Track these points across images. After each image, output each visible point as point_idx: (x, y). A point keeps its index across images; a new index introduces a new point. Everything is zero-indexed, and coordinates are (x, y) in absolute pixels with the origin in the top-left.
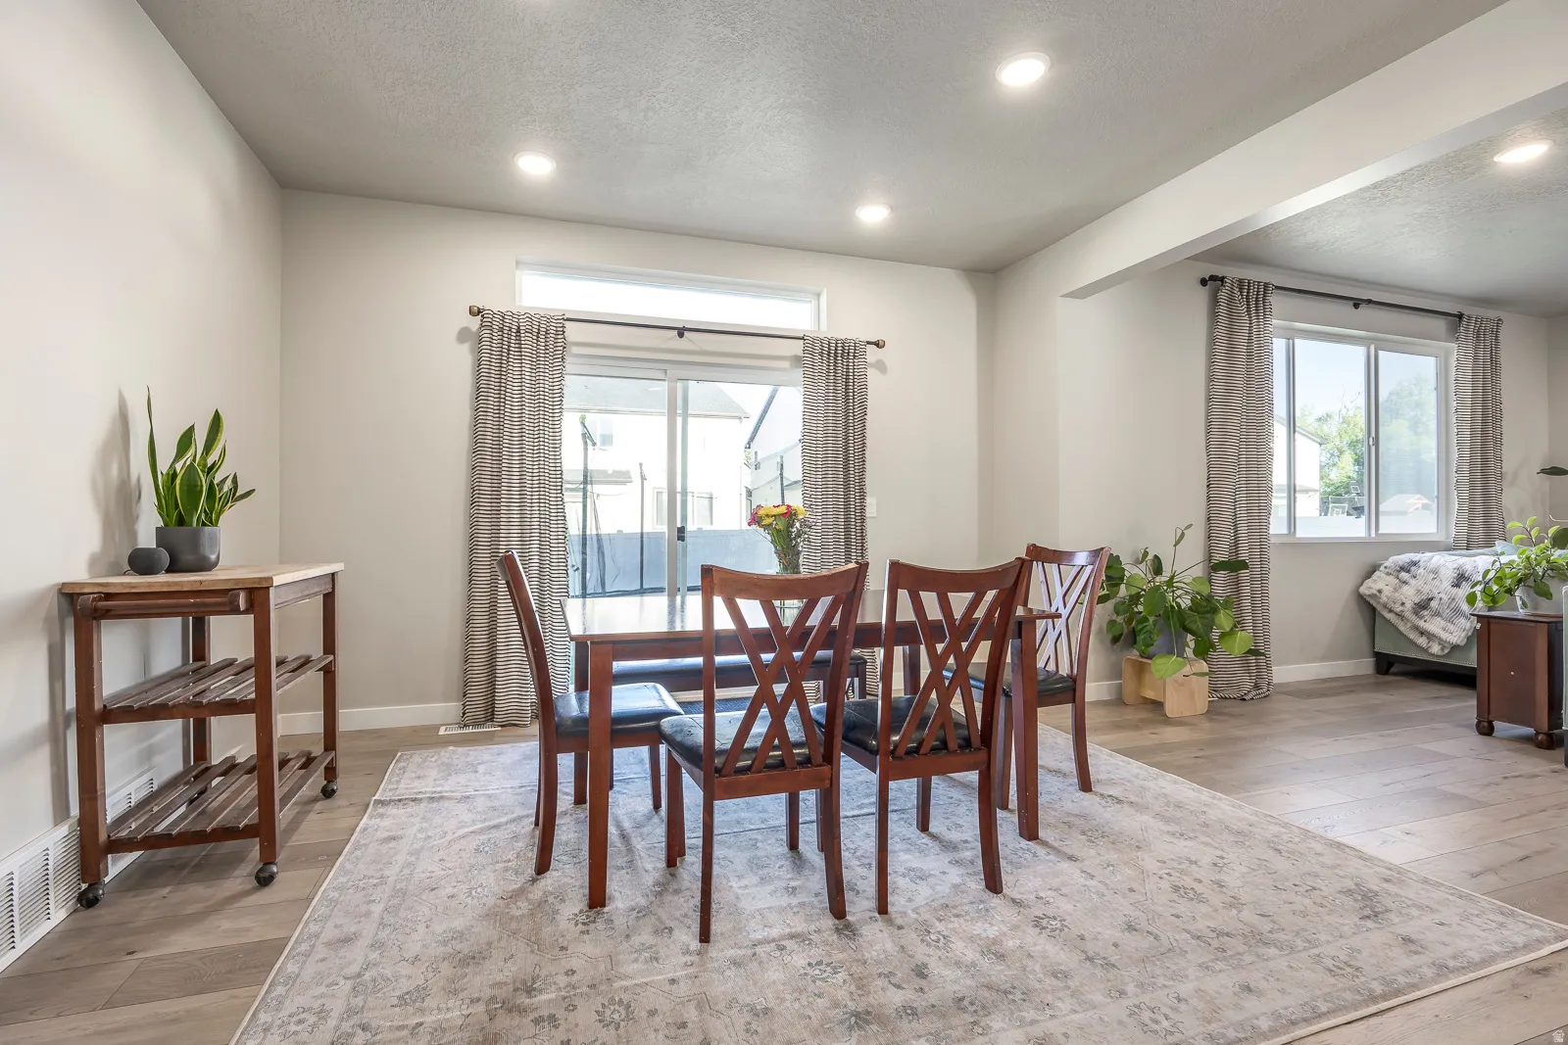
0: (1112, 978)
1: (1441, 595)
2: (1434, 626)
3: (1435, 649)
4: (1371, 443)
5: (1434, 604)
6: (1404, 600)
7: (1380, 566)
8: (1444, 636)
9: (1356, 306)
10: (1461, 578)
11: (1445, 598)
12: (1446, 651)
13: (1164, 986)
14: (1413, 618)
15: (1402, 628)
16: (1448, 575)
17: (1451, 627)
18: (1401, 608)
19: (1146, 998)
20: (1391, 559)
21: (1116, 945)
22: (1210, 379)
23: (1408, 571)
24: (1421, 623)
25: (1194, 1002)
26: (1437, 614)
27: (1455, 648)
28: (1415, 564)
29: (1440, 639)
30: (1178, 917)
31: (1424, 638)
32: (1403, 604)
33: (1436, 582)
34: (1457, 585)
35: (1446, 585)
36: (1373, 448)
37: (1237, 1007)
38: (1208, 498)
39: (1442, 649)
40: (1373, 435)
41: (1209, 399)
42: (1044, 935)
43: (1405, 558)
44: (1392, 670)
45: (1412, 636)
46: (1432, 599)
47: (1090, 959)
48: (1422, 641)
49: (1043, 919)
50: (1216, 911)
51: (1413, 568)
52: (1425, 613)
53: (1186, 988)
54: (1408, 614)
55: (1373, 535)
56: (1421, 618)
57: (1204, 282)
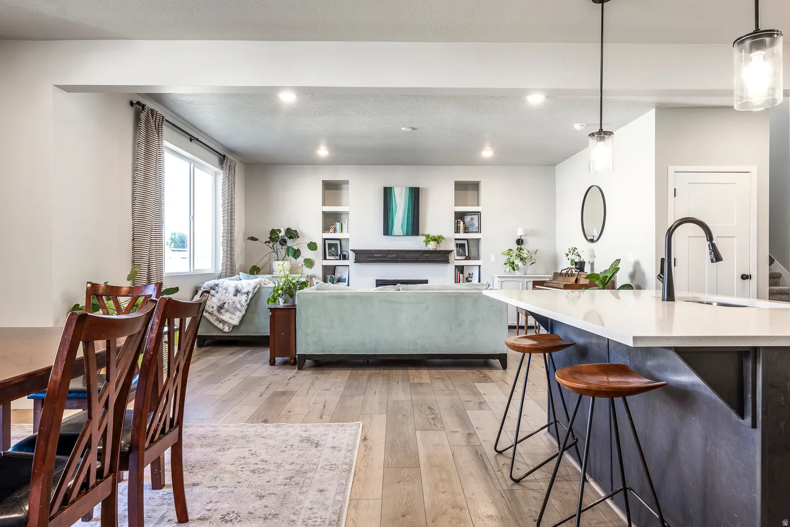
0: (283, 519)
1: (229, 301)
2: (226, 317)
3: (226, 329)
4: (191, 219)
5: (226, 306)
6: (213, 305)
7: (200, 287)
8: (231, 321)
9: (191, 140)
10: (237, 292)
11: (231, 302)
12: (231, 329)
13: (301, 508)
14: (217, 314)
15: (212, 320)
16: (232, 290)
17: (234, 317)
18: (212, 310)
19: (302, 517)
20: (206, 283)
21: (266, 507)
22: (135, 169)
23: (214, 290)
24: (221, 317)
25: (315, 506)
26: (227, 311)
27: (235, 327)
28: (217, 285)
29: (229, 324)
30: (269, 482)
31: (221, 324)
32: (213, 307)
33: (227, 294)
34: (235, 295)
35: (231, 295)
36: (192, 221)
37: (327, 499)
38: (133, 248)
39: (229, 329)
40: (192, 214)
41: (134, 183)
42: (236, 523)
43: (212, 282)
44: (206, 343)
45: (216, 323)
46: (225, 303)
47: (265, 518)
48: (220, 326)
49: (225, 517)
50: (277, 471)
51: (216, 288)
52: (222, 311)
53: (307, 504)
54: (215, 313)
55: (192, 270)
56: (221, 313)
57: (132, 104)
